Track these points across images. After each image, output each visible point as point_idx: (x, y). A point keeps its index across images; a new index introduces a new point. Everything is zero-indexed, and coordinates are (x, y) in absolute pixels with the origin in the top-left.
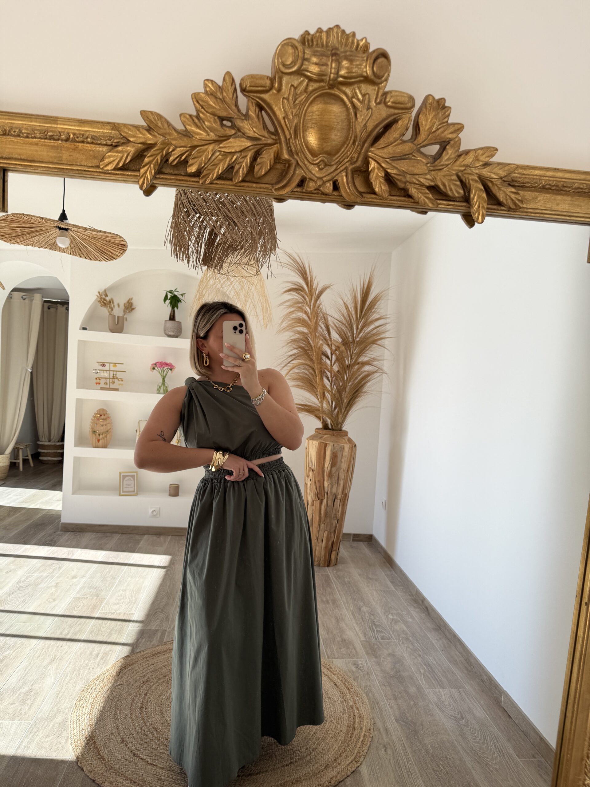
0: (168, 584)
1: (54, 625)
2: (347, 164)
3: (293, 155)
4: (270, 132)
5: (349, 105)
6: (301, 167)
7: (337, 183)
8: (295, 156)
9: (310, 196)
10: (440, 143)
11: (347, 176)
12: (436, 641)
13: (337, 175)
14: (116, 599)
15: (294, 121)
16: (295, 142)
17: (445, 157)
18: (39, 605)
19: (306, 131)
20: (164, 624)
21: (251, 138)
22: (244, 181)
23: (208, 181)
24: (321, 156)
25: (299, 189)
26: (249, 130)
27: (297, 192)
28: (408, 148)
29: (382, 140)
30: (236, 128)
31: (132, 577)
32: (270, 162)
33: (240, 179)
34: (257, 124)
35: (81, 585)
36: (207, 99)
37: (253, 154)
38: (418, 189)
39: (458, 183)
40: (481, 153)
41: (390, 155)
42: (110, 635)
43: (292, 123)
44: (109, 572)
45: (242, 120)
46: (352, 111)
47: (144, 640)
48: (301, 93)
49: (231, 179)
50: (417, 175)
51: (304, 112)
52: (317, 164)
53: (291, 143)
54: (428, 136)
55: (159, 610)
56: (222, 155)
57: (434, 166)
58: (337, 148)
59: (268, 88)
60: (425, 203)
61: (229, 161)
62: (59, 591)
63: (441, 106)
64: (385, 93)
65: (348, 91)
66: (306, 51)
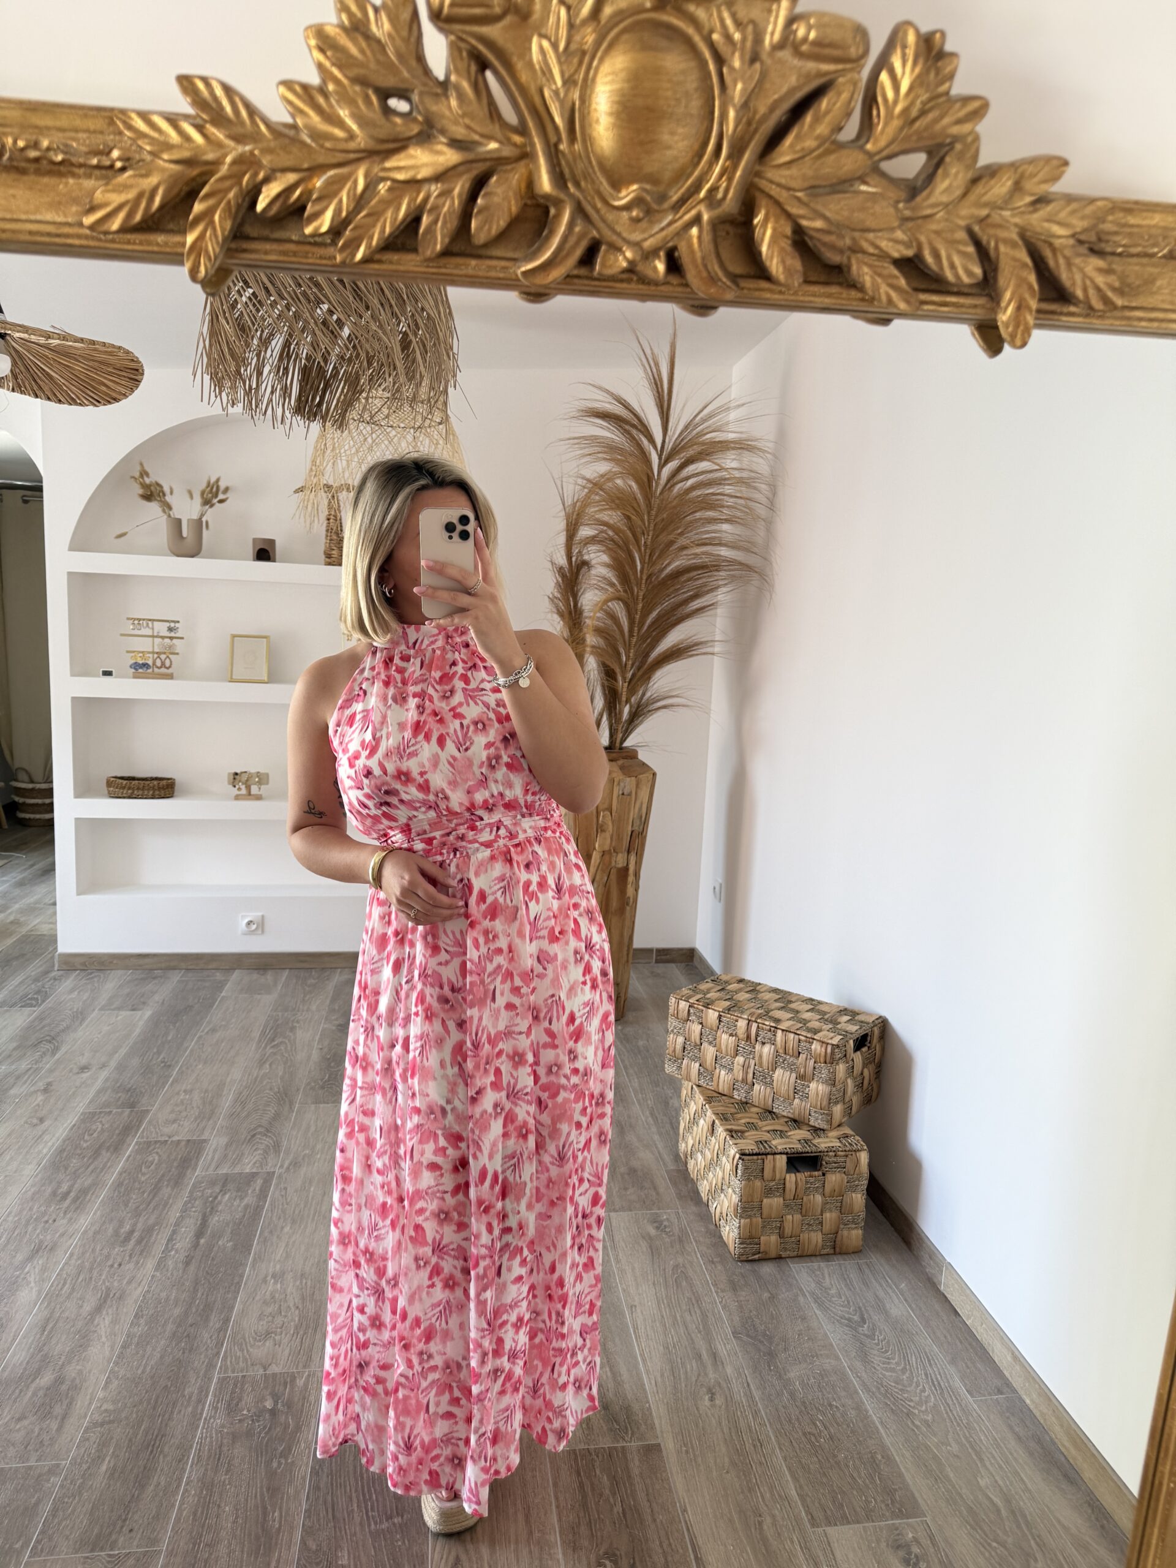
0: (281, 1074)
1: (40, 1175)
2: (702, 208)
3: (566, 187)
4: (507, 127)
5: (707, 54)
6: (587, 218)
7: (676, 254)
8: (572, 190)
9: (610, 288)
11: (699, 237)
13: (678, 234)
14: (172, 1112)
15: (566, 94)
16: (573, 153)
18: (9, 1135)
19: (597, 121)
20: (269, 1160)
21: (459, 141)
22: (446, 253)
23: (359, 256)
24: (635, 187)
25: (583, 271)
26: (456, 123)
27: (578, 277)
28: (849, 162)
29: (788, 141)
30: (420, 118)
31: (205, 1063)
32: (509, 202)
33: (438, 247)
34: (474, 106)
35: (98, 1084)
36: (344, 41)
37: (467, 186)
38: (870, 266)
39: (971, 249)
40: (1028, 173)
41: (806, 184)
42: (156, 1189)
43: (562, 102)
44: (159, 1053)
45: (437, 95)
46: (712, 67)
47: (227, 1196)
48: (585, 22)
49: (415, 250)
50: (874, 231)
51: (592, 72)
52: (627, 208)
53: (560, 156)
54: (901, 129)
55: (260, 1130)
56: (390, 189)
57: (913, 209)
58: (676, 165)
59: (498, 10)
60: (890, 301)
61: (409, 205)
62: (52, 1101)
63: (934, 53)
64: (794, 19)
65: (701, 13)
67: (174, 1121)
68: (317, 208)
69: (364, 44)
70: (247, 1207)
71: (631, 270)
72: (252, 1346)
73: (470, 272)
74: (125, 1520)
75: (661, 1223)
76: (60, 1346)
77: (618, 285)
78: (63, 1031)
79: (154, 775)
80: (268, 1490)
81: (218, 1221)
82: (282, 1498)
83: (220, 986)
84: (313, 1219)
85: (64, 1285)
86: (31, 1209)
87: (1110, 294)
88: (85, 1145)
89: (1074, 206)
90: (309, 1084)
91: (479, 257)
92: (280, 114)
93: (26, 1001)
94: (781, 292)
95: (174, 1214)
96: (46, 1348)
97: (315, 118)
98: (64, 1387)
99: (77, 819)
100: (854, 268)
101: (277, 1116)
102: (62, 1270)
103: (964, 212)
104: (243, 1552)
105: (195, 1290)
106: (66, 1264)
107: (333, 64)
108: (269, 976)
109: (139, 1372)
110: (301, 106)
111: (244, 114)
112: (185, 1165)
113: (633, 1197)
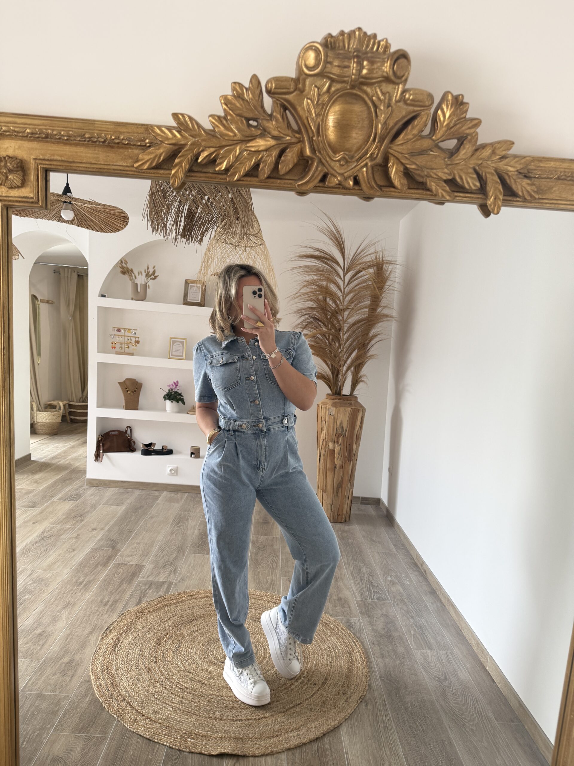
0: (180, 539)
1: (71, 574)
2: (368, 160)
3: (316, 153)
4: (293, 131)
5: (371, 105)
6: (323, 164)
7: (358, 178)
8: (318, 154)
9: (331, 190)
10: (459, 139)
11: (367, 172)
12: (430, 604)
13: (358, 171)
14: (130, 551)
15: (317, 119)
16: (318, 141)
17: (462, 152)
18: (59, 555)
19: (328, 129)
20: (171, 577)
21: (276, 137)
22: (269, 177)
23: (236, 178)
24: (342, 153)
25: (321, 184)
26: (274, 130)
27: (319, 186)
28: (426, 143)
29: (402, 136)
30: (261, 128)
31: (147, 531)
32: (294, 159)
33: (266, 175)
34: (282, 123)
35: (100, 536)
36: (234, 101)
37: (278, 153)
38: (435, 182)
39: (475, 176)
40: (498, 147)
41: (409, 152)
42: (121, 583)
43: (315, 122)
44: (127, 525)
45: (268, 120)
46: (372, 109)
47: (151, 591)
48: (324, 93)
49: (257, 176)
50: (436, 169)
51: (327, 111)
52: (339, 161)
53: (314, 142)
54: (446, 131)
55: (168, 563)
56: (248, 154)
57: (451, 161)
58: (358, 145)
59: (292, 90)
60: (443, 196)
61: (255, 160)
62: (79, 542)
63: (459, 103)
64: (404, 91)
65: (369, 90)
66: (329, 54)
67: (131, 555)
68: (221, 161)
69: (242, 102)
71: (340, 184)
73: (278, 185)
75: (351, 623)
76: (74, 646)
77: (334, 190)
78: (86, 512)
83: (157, 498)
85: (77, 621)
86: (66, 587)
87: (533, 193)
88: (91, 562)
89: (517, 159)
90: (192, 545)
91: (281, 179)
92: (209, 127)
93: (71, 498)
94: (399, 192)
95: (127, 595)
96: (67, 647)
97: (222, 128)
98: (74, 664)
99: (98, 417)
100: (428, 183)
101: (177, 558)
102: (77, 614)
103: (472, 162)
106: (79, 612)
107: (230, 109)
108: (179, 495)
110: (217, 124)
111: (196, 127)
112: (134, 575)
113: (339, 611)
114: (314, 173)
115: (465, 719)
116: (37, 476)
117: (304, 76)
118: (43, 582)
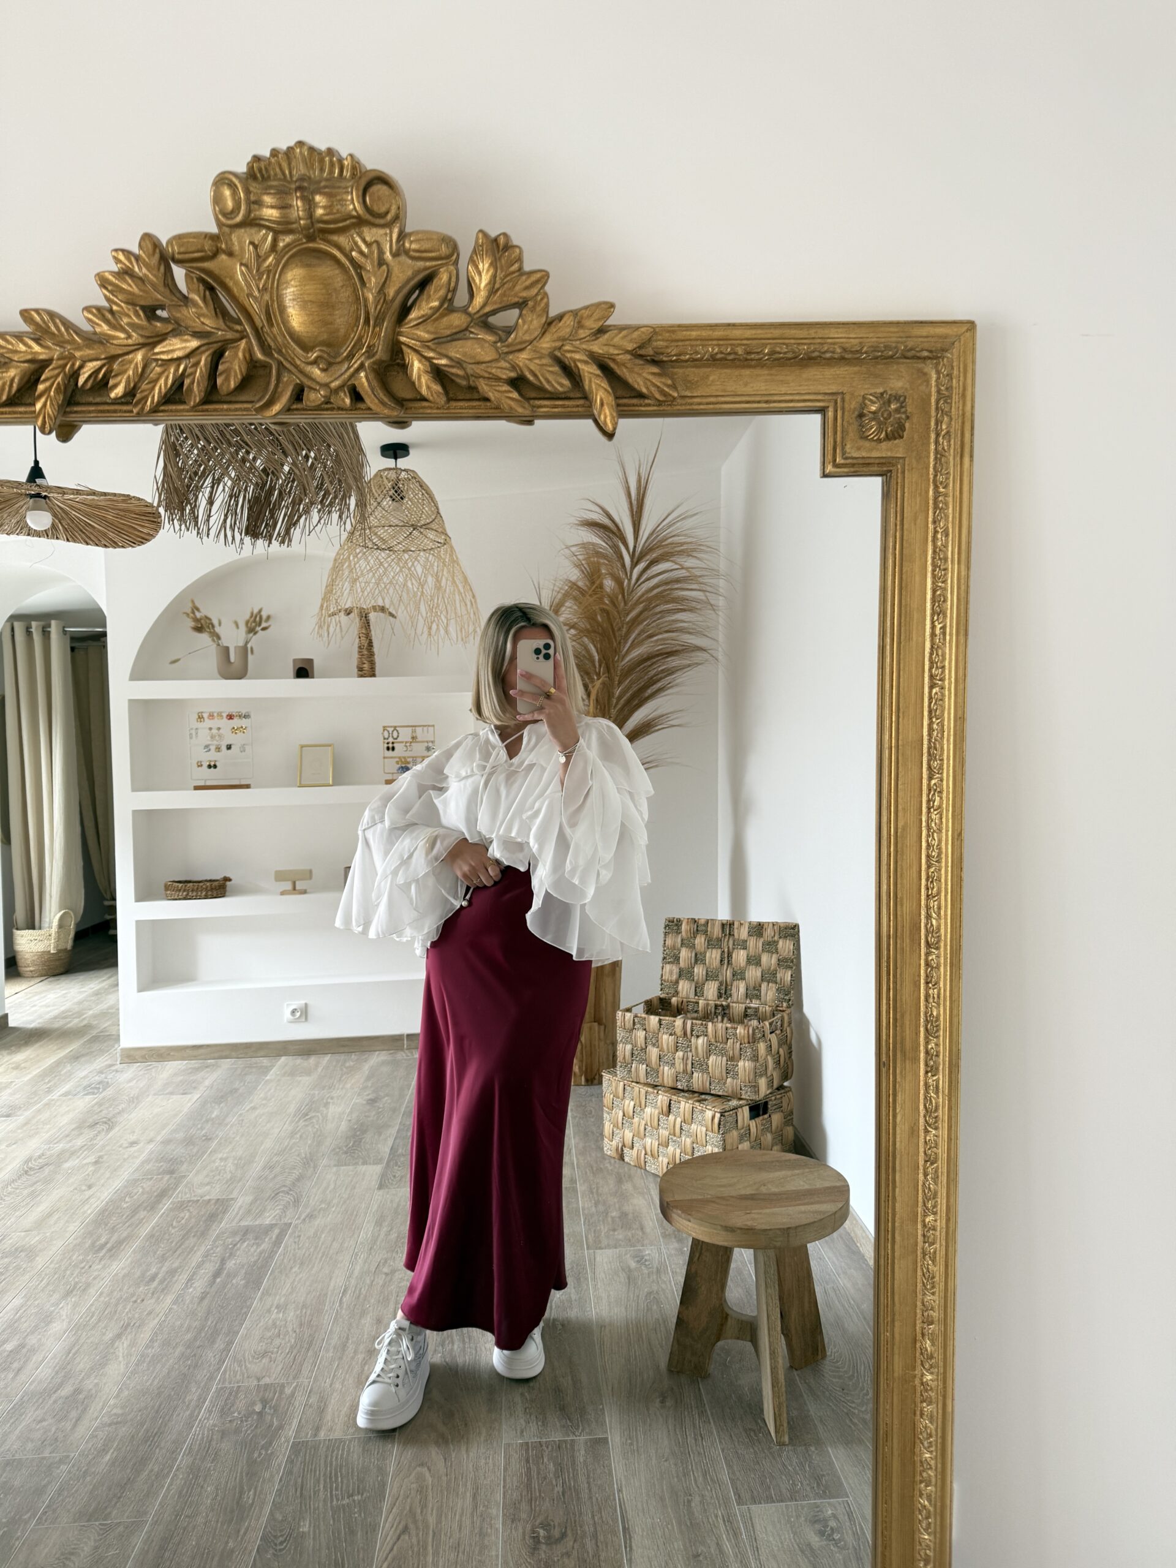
0: (309, 1142)
1: (82, 1231)
2: (364, 358)
3: (272, 355)
4: (232, 320)
6: (289, 371)
7: (355, 390)
8: (276, 356)
11: (367, 377)
13: (352, 377)
14: (207, 1176)
15: (263, 297)
16: (272, 331)
17: (522, 329)
18: (60, 1199)
19: (283, 312)
20: (288, 1213)
21: (199, 333)
22: (205, 401)
23: (146, 408)
24: (317, 349)
25: (299, 406)
26: (195, 322)
27: (297, 409)
28: (457, 320)
29: (413, 314)
30: (175, 321)
31: (242, 1135)
32: (240, 365)
33: (198, 400)
34: (205, 310)
35: (143, 1157)
36: (118, 281)
37: (209, 359)
38: (491, 386)
39: (556, 369)
40: (585, 315)
41: (432, 337)
42: (185, 1238)
43: (260, 302)
44: (202, 1129)
45: (180, 306)
46: (353, 272)
47: (245, 1244)
48: (267, 254)
49: (183, 402)
50: (483, 363)
51: (275, 283)
52: (315, 363)
53: (265, 337)
54: (488, 298)
55: (284, 1188)
56: (159, 367)
57: (508, 346)
59: (211, 253)
60: (511, 408)
61: (174, 374)
62: (102, 1171)
63: (501, 248)
64: (402, 236)
65: (342, 240)
66: (251, 189)
67: (208, 1184)
68: (116, 381)
69: (130, 281)
70: (261, 1253)
71: (327, 403)
72: (250, 1363)
73: (224, 413)
74: (120, 1498)
75: (643, 1257)
76: (83, 1363)
78: (119, 1113)
79: (209, 879)
80: (247, 1474)
81: (235, 1264)
82: (258, 1481)
83: (266, 1070)
84: (321, 1260)
86: (71, 1257)
87: (666, 389)
88: (125, 1206)
89: (624, 333)
90: (332, 1150)
91: (230, 402)
92: (86, 327)
93: (92, 1089)
94: (438, 408)
95: (197, 1257)
96: (70, 1366)
97: (105, 327)
98: (81, 1397)
99: (138, 922)
100: (480, 388)
101: (301, 1177)
102: (92, 1305)
103: (545, 345)
104: (217, 1522)
105: (206, 1319)
106: (96, 1300)
107: (113, 295)
108: (313, 1060)
109: (148, 1384)
110: (97, 321)
111: (63, 329)
112: (212, 1218)
113: (620, 1237)
114: (277, 386)
115: (854, 1402)
116: (22, 1056)
117: (227, 230)
118: (23, 1254)
